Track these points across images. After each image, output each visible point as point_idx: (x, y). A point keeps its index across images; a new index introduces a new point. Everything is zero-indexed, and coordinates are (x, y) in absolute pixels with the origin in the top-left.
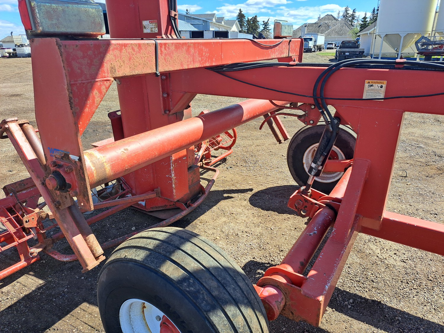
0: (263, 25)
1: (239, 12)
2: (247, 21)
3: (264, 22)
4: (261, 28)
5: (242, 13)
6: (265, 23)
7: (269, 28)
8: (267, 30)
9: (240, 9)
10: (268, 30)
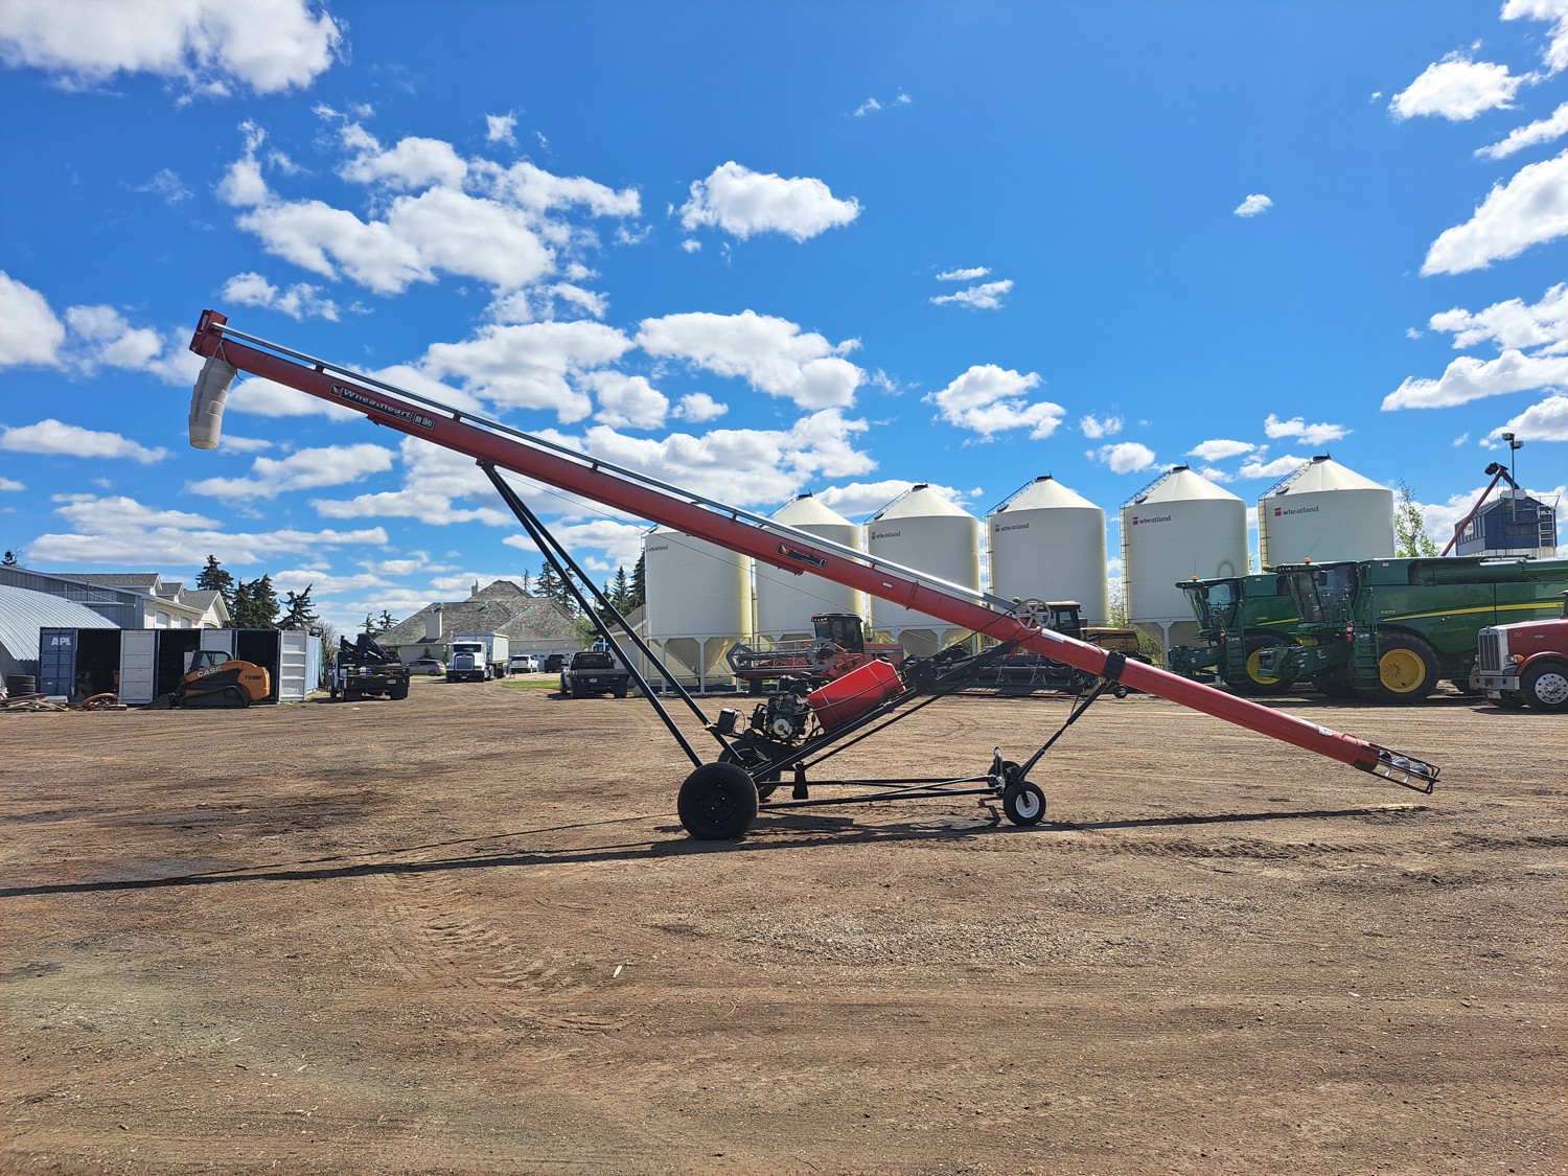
0: (290, 603)
1: (209, 565)
2: (237, 592)
3: (291, 594)
4: (284, 612)
5: (219, 568)
6: (295, 597)
7: (311, 614)
8: (305, 620)
9: (211, 557)
10: (305, 617)
